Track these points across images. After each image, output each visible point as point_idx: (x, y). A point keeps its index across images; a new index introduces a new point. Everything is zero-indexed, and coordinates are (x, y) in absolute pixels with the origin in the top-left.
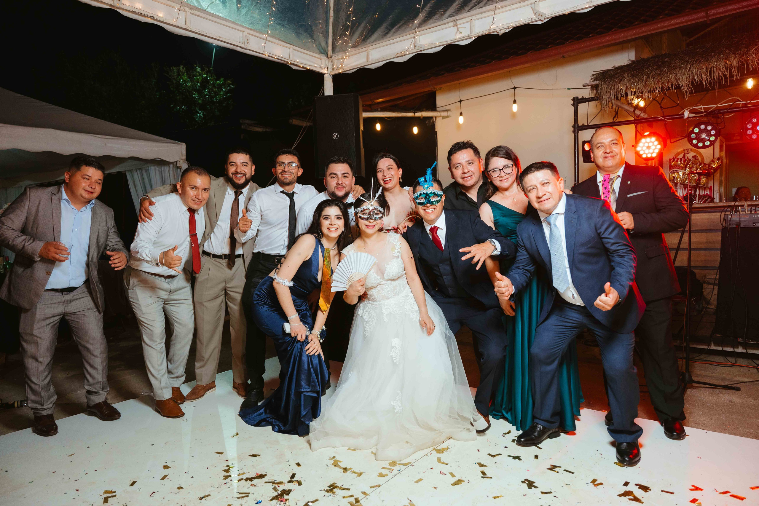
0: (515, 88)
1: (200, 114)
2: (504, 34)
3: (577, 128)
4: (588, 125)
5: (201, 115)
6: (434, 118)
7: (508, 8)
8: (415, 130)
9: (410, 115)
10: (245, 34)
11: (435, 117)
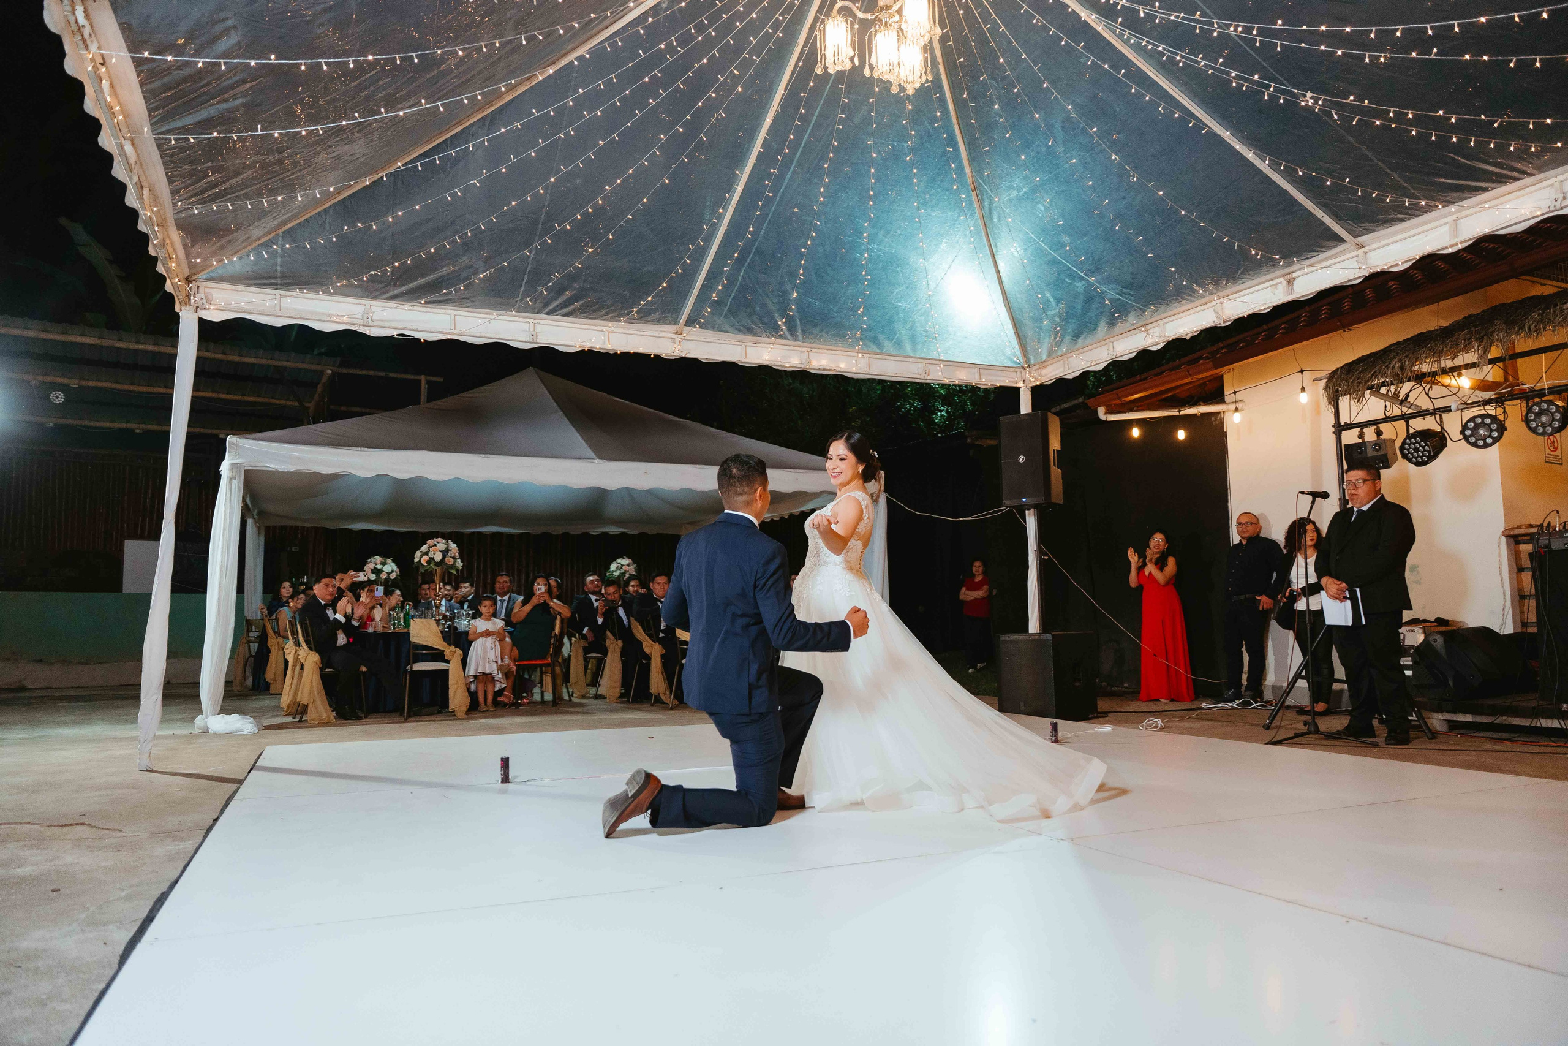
0: (1302, 371)
1: (941, 413)
2: (1193, 338)
3: (1340, 428)
4: (1351, 424)
5: (944, 413)
6: (1222, 414)
7: (1192, 311)
8: (1181, 435)
9: (1174, 412)
10: (923, 364)
11: (1224, 412)
